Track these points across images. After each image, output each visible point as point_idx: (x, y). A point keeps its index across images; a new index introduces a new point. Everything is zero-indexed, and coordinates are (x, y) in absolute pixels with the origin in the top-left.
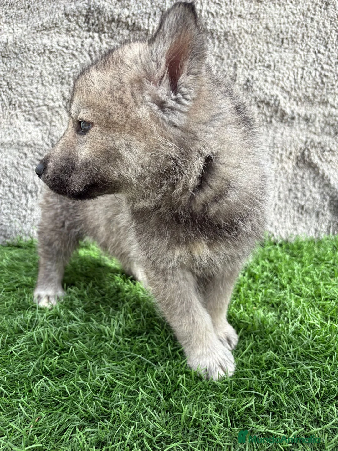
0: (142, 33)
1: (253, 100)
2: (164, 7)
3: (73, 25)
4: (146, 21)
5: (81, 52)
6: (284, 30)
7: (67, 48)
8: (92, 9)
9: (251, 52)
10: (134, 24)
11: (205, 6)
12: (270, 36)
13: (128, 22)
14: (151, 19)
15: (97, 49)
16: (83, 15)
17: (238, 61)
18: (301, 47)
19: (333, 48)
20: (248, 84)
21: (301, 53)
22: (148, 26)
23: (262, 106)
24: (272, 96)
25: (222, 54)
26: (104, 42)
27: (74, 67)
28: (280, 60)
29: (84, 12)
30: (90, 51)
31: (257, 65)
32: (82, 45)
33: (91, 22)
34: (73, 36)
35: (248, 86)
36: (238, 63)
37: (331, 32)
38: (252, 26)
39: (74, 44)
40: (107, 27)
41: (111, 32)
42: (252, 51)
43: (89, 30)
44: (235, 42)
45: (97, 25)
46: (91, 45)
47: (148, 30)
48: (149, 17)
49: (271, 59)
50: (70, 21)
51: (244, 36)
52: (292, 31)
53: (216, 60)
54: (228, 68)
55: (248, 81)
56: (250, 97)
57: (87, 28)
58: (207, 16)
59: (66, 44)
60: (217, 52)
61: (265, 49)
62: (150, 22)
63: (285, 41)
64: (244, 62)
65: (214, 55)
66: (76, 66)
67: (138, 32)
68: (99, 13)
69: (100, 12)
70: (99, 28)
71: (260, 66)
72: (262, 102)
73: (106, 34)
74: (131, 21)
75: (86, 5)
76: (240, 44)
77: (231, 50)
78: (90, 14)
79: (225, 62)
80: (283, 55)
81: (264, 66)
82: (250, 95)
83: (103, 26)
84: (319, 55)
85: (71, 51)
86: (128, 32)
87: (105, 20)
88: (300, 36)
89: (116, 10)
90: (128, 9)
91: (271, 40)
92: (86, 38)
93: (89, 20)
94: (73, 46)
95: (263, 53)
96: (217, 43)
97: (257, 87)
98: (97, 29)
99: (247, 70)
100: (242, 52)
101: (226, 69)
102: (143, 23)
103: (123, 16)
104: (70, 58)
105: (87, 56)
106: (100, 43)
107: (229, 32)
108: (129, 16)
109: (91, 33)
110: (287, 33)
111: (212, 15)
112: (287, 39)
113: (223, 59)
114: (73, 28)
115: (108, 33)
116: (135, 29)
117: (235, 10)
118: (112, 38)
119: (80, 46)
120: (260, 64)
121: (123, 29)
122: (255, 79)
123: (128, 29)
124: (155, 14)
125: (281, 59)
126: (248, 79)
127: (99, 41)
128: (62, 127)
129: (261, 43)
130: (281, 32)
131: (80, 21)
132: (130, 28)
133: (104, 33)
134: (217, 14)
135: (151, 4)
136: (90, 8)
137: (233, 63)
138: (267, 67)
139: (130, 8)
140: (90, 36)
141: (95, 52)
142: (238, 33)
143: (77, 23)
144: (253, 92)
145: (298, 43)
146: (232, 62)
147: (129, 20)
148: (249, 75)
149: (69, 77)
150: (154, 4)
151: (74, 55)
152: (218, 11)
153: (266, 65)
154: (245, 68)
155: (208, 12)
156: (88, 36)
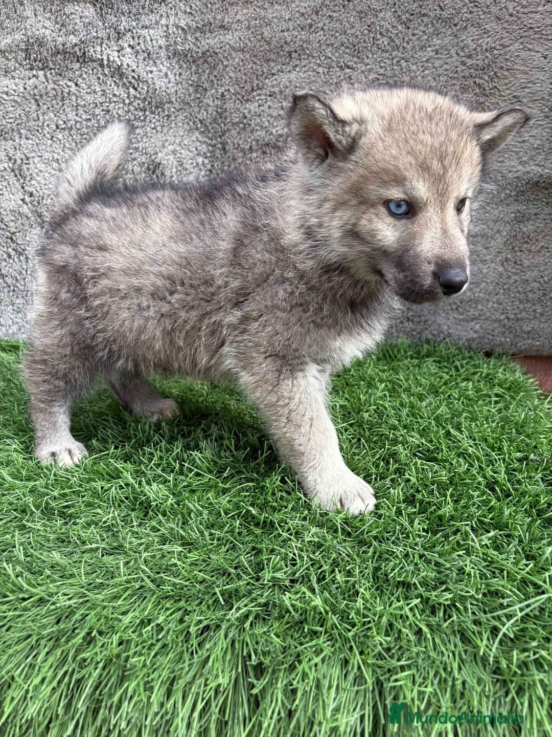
0: (95, 64)
1: (254, 143)
2: (119, 28)
3: (12, 64)
4: (98, 48)
5: (24, 97)
6: (289, 39)
7: (7, 94)
8: (31, 41)
9: (244, 77)
10: (84, 53)
11: (172, 19)
12: (270, 51)
13: (76, 52)
14: (104, 45)
15: (43, 91)
16: (22, 50)
17: (226, 91)
18: (318, 62)
19: (367, 57)
20: (245, 121)
21: (320, 70)
22: (102, 55)
23: (268, 152)
24: (281, 136)
25: (203, 83)
26: (50, 82)
27: (18, 117)
28: (288, 84)
29: (23, 46)
30: (35, 95)
31: (255, 93)
32: (25, 89)
33: (32, 58)
34: (13, 78)
35: (245, 124)
36: (226, 93)
37: (363, 34)
38: (240, 39)
39: (15, 88)
40: (52, 61)
41: (58, 67)
42: (245, 74)
43: (31, 69)
44: (218, 64)
45: (40, 61)
46: (36, 87)
47: (103, 59)
48: (102, 43)
49: (275, 82)
50: (8, 59)
51: (230, 55)
52: (301, 40)
53: (196, 91)
54: (213, 101)
55: (245, 117)
56: (249, 140)
57: (28, 66)
58: (176, 32)
59: (6, 89)
60: (196, 80)
61: (265, 71)
62: (103, 49)
63: (294, 55)
64: (235, 90)
65: (191, 85)
66: (20, 115)
67: (90, 63)
68: (40, 45)
69: (41, 43)
70: (43, 64)
71: (260, 95)
72: (267, 145)
73: (53, 71)
74: (80, 50)
75: (23, 37)
76: (227, 66)
77: (215, 76)
78: (30, 47)
79: (208, 93)
80: (293, 76)
81: (266, 95)
82: (249, 137)
83: (47, 60)
84: (347, 71)
85: (12, 97)
86: (78, 65)
87: (48, 53)
88: (316, 45)
89: (60, 39)
90: (75, 35)
91: (273, 56)
92: (29, 79)
93: (30, 55)
94: (14, 91)
95: (262, 76)
96: (194, 68)
97: (258, 124)
98: (40, 65)
99: (242, 102)
100: (230, 77)
101: (211, 104)
102: (94, 51)
103: (68, 45)
104: (12, 106)
105: (33, 101)
106: (46, 83)
107: (208, 51)
108: (76, 45)
109: (34, 72)
110: (295, 43)
111: (183, 29)
112: (295, 51)
113: (206, 90)
114: (13, 68)
115: (54, 69)
116: (86, 60)
117: (215, 18)
118: (60, 75)
119: (22, 90)
120: (259, 92)
121: (72, 62)
122: (252, 113)
123: (78, 61)
124: (109, 38)
125: (290, 82)
126: (244, 113)
127: (44, 80)
128: (11, 196)
129: (258, 62)
130: (286, 42)
131: (19, 58)
132: (81, 60)
133: (51, 69)
134: (189, 27)
135: (104, 24)
136: (28, 41)
137: (220, 94)
138: (270, 96)
139: (76, 33)
140: (34, 76)
141: (41, 96)
142: (221, 51)
143: (17, 61)
144: (252, 131)
145: (313, 57)
146: (217, 92)
147: (77, 49)
148: (246, 108)
149: (13, 130)
150: (106, 24)
151: (16, 101)
152: (191, 23)
153: (268, 93)
154: (238, 99)
155: (177, 27)
156: (31, 75)
